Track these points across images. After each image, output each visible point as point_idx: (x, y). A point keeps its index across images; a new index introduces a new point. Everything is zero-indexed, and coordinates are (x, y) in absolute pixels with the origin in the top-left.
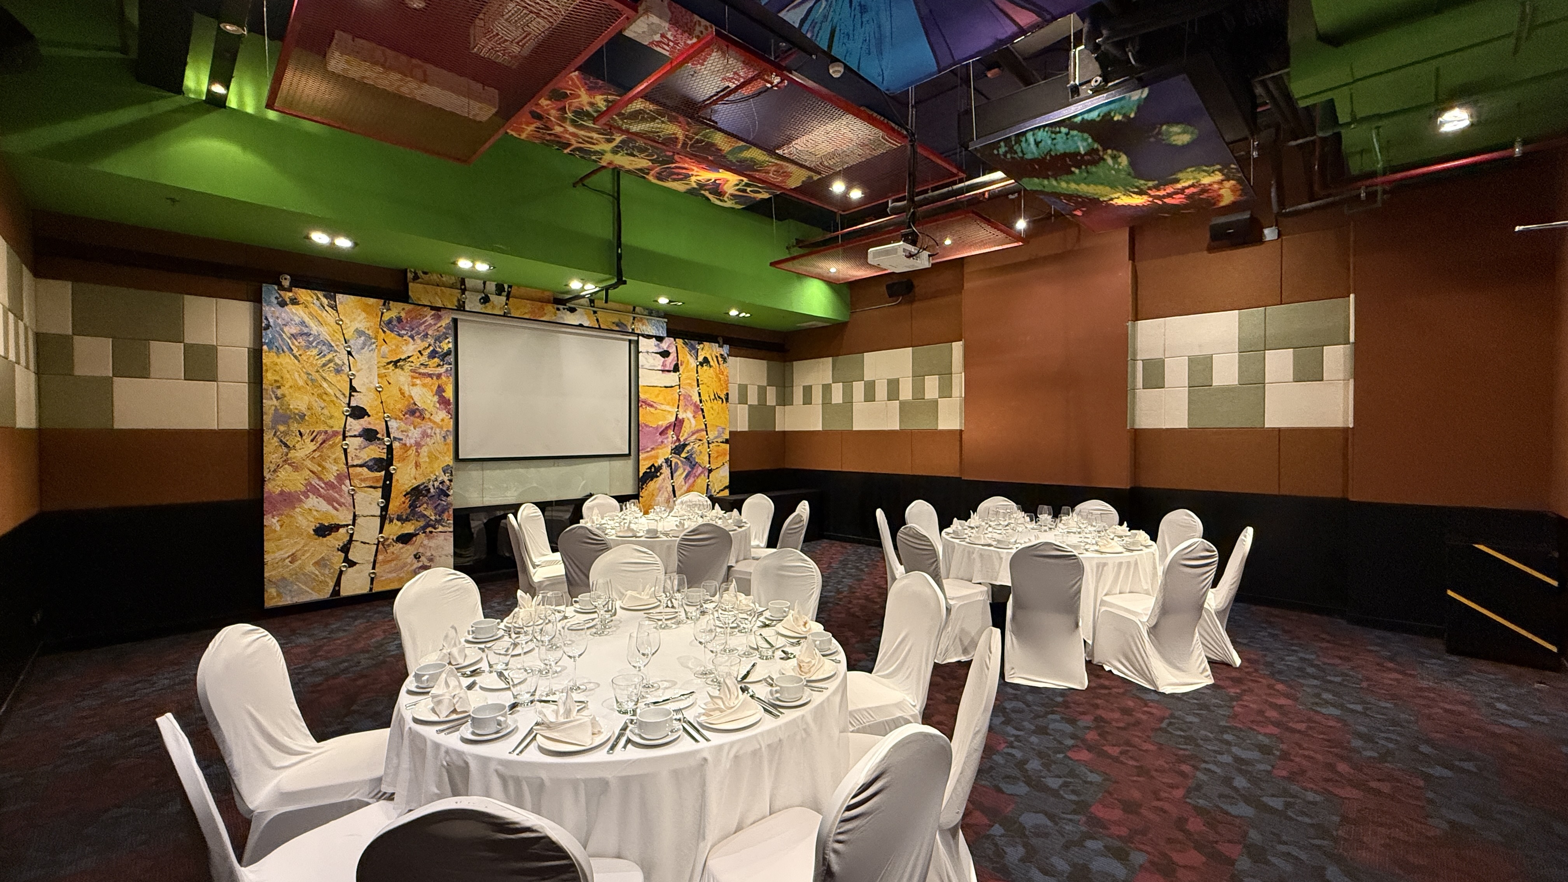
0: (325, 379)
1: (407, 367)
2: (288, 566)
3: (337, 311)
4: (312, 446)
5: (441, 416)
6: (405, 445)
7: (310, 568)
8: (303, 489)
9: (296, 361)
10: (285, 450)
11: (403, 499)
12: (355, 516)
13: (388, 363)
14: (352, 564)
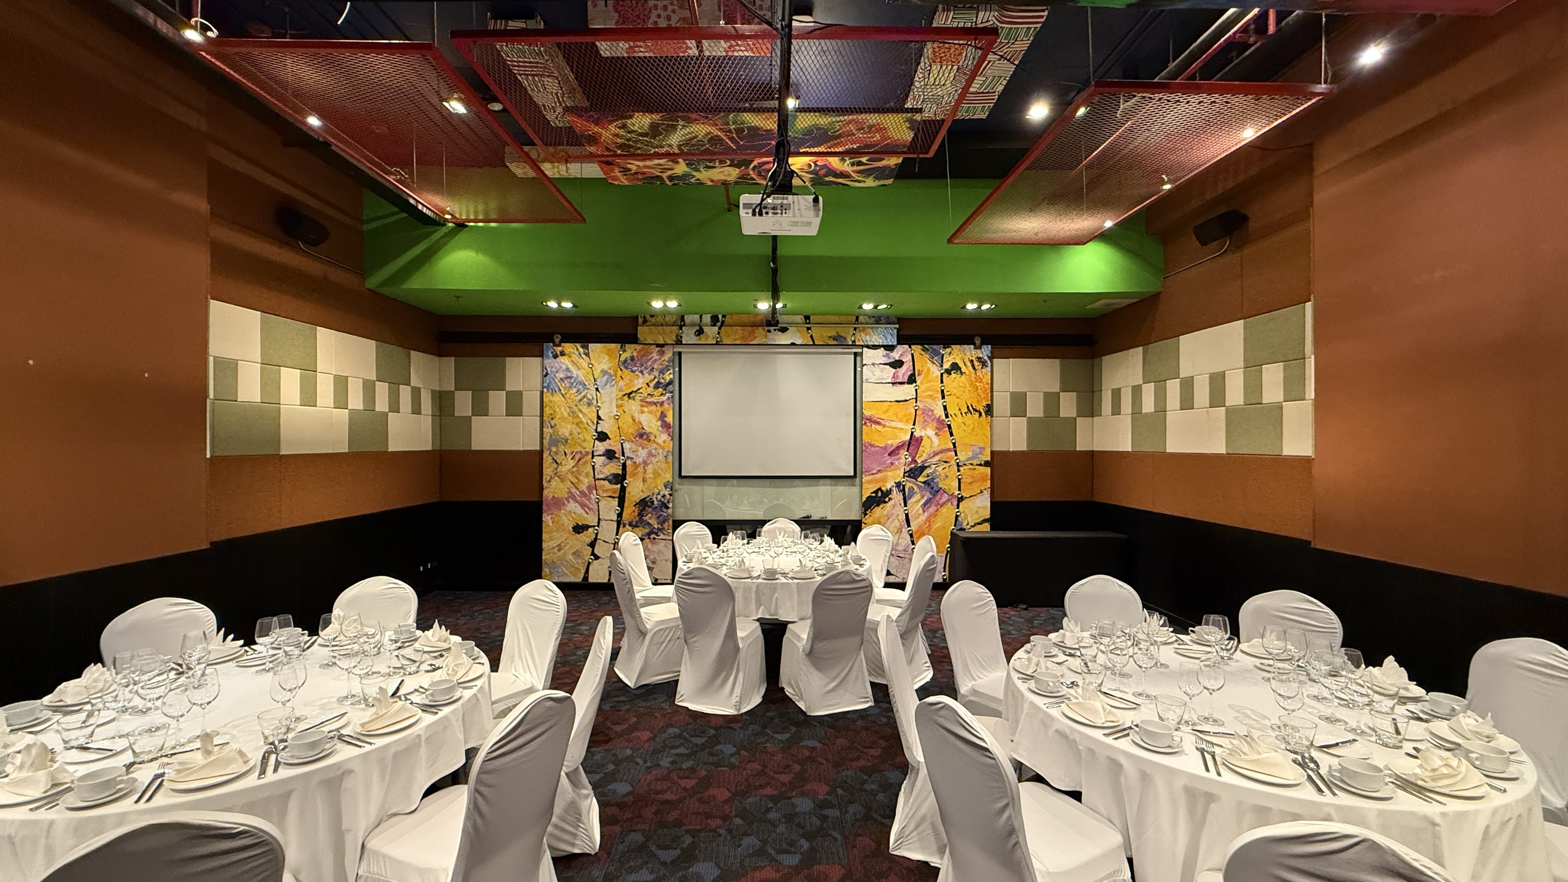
0: (581, 411)
1: (638, 397)
2: (554, 553)
3: (589, 357)
4: (572, 463)
5: (663, 438)
6: (635, 463)
7: (570, 557)
8: (566, 496)
9: (563, 399)
10: (556, 466)
11: (634, 508)
12: (599, 519)
13: (624, 395)
14: (597, 558)
